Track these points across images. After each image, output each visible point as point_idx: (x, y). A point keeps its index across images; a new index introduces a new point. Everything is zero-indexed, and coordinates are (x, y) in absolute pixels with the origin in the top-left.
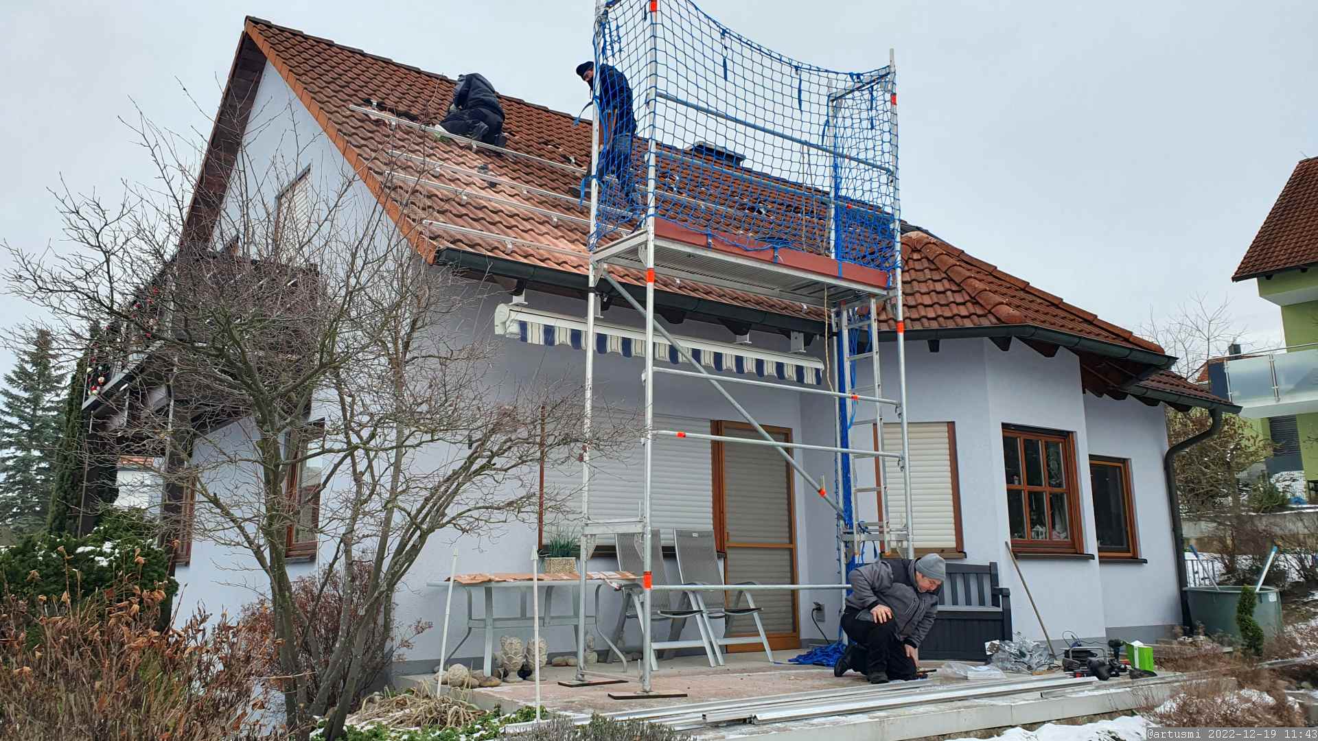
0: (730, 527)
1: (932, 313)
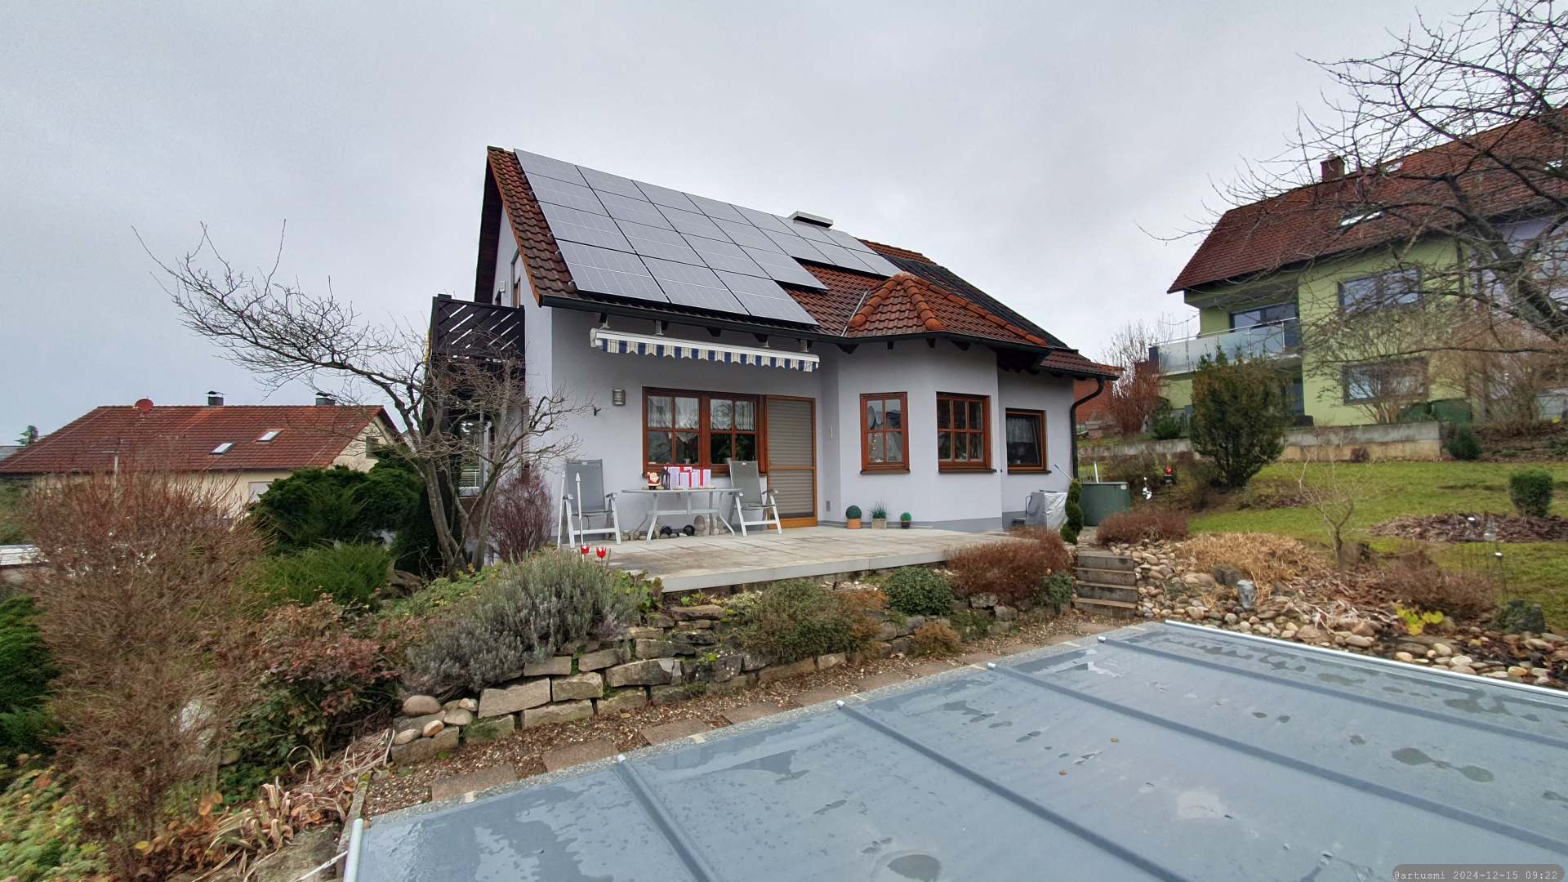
1: (891, 325)
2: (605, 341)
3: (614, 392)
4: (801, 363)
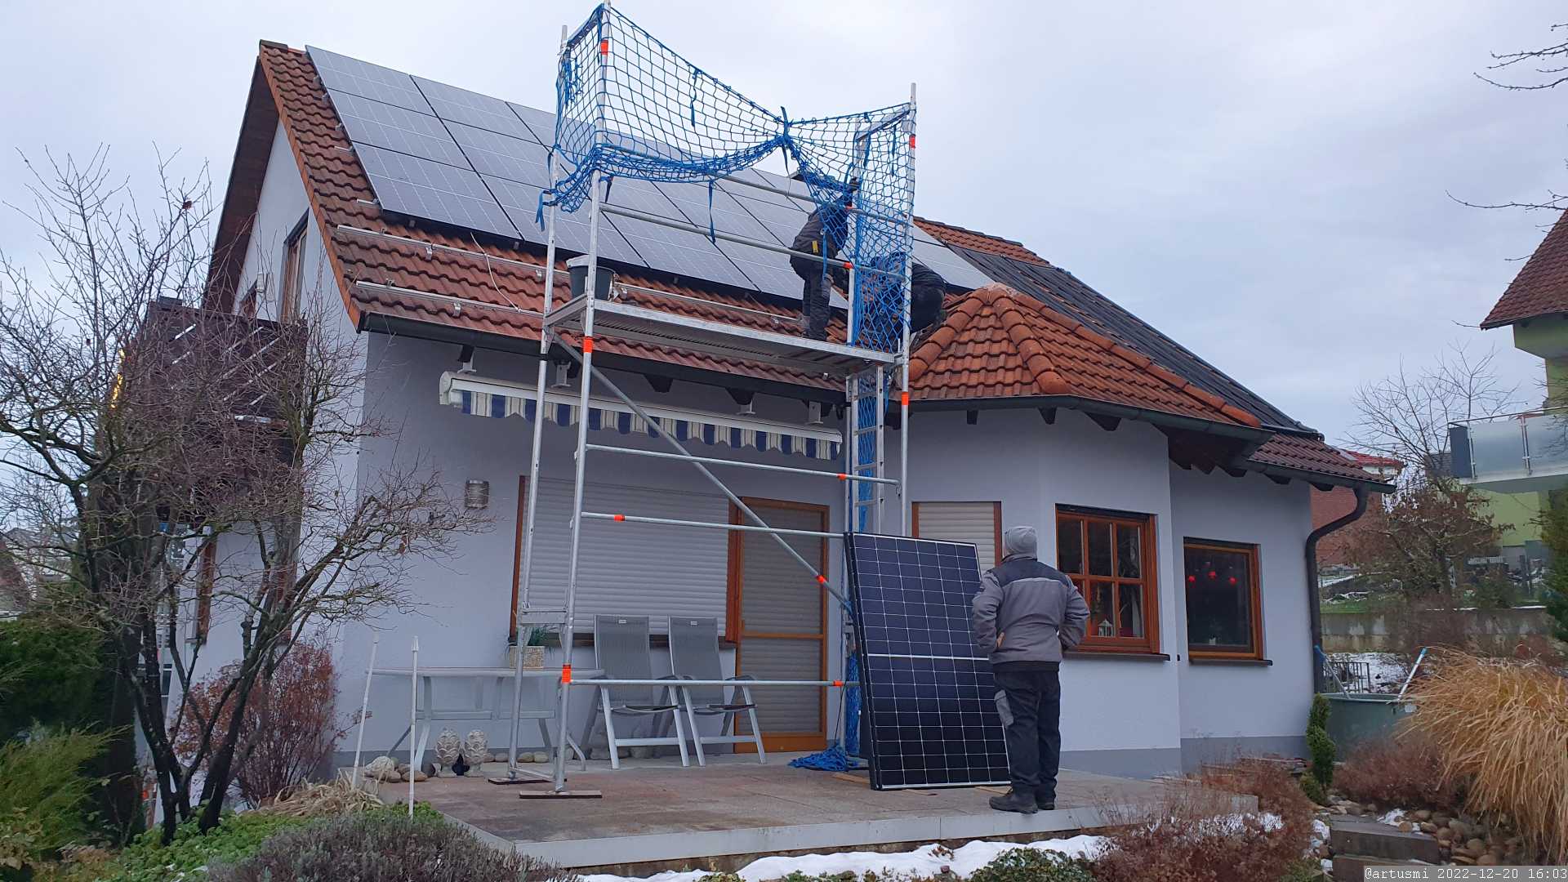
0: (745, 615)
1: (974, 379)
2: (467, 395)
3: (468, 485)
4: (811, 443)
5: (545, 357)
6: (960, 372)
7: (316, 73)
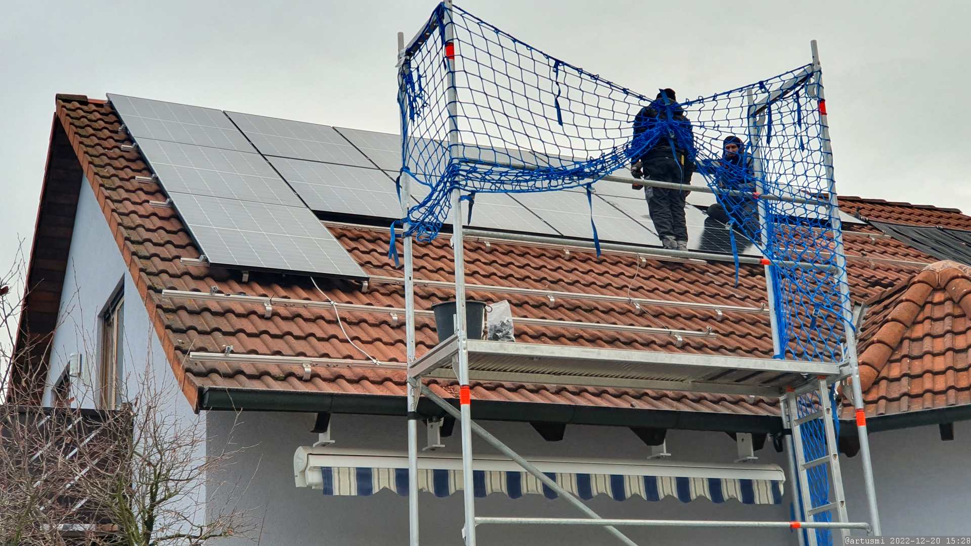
2: (327, 473)
4: (746, 486)
5: (415, 416)
6: (920, 376)
7: (120, 121)
